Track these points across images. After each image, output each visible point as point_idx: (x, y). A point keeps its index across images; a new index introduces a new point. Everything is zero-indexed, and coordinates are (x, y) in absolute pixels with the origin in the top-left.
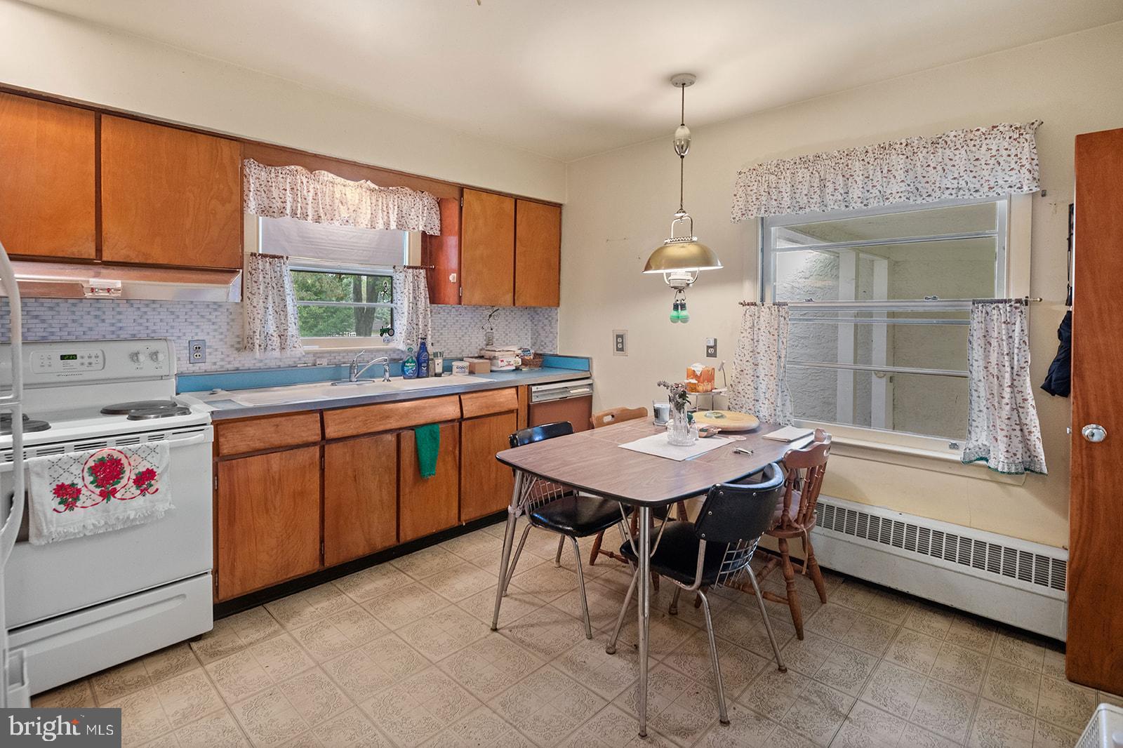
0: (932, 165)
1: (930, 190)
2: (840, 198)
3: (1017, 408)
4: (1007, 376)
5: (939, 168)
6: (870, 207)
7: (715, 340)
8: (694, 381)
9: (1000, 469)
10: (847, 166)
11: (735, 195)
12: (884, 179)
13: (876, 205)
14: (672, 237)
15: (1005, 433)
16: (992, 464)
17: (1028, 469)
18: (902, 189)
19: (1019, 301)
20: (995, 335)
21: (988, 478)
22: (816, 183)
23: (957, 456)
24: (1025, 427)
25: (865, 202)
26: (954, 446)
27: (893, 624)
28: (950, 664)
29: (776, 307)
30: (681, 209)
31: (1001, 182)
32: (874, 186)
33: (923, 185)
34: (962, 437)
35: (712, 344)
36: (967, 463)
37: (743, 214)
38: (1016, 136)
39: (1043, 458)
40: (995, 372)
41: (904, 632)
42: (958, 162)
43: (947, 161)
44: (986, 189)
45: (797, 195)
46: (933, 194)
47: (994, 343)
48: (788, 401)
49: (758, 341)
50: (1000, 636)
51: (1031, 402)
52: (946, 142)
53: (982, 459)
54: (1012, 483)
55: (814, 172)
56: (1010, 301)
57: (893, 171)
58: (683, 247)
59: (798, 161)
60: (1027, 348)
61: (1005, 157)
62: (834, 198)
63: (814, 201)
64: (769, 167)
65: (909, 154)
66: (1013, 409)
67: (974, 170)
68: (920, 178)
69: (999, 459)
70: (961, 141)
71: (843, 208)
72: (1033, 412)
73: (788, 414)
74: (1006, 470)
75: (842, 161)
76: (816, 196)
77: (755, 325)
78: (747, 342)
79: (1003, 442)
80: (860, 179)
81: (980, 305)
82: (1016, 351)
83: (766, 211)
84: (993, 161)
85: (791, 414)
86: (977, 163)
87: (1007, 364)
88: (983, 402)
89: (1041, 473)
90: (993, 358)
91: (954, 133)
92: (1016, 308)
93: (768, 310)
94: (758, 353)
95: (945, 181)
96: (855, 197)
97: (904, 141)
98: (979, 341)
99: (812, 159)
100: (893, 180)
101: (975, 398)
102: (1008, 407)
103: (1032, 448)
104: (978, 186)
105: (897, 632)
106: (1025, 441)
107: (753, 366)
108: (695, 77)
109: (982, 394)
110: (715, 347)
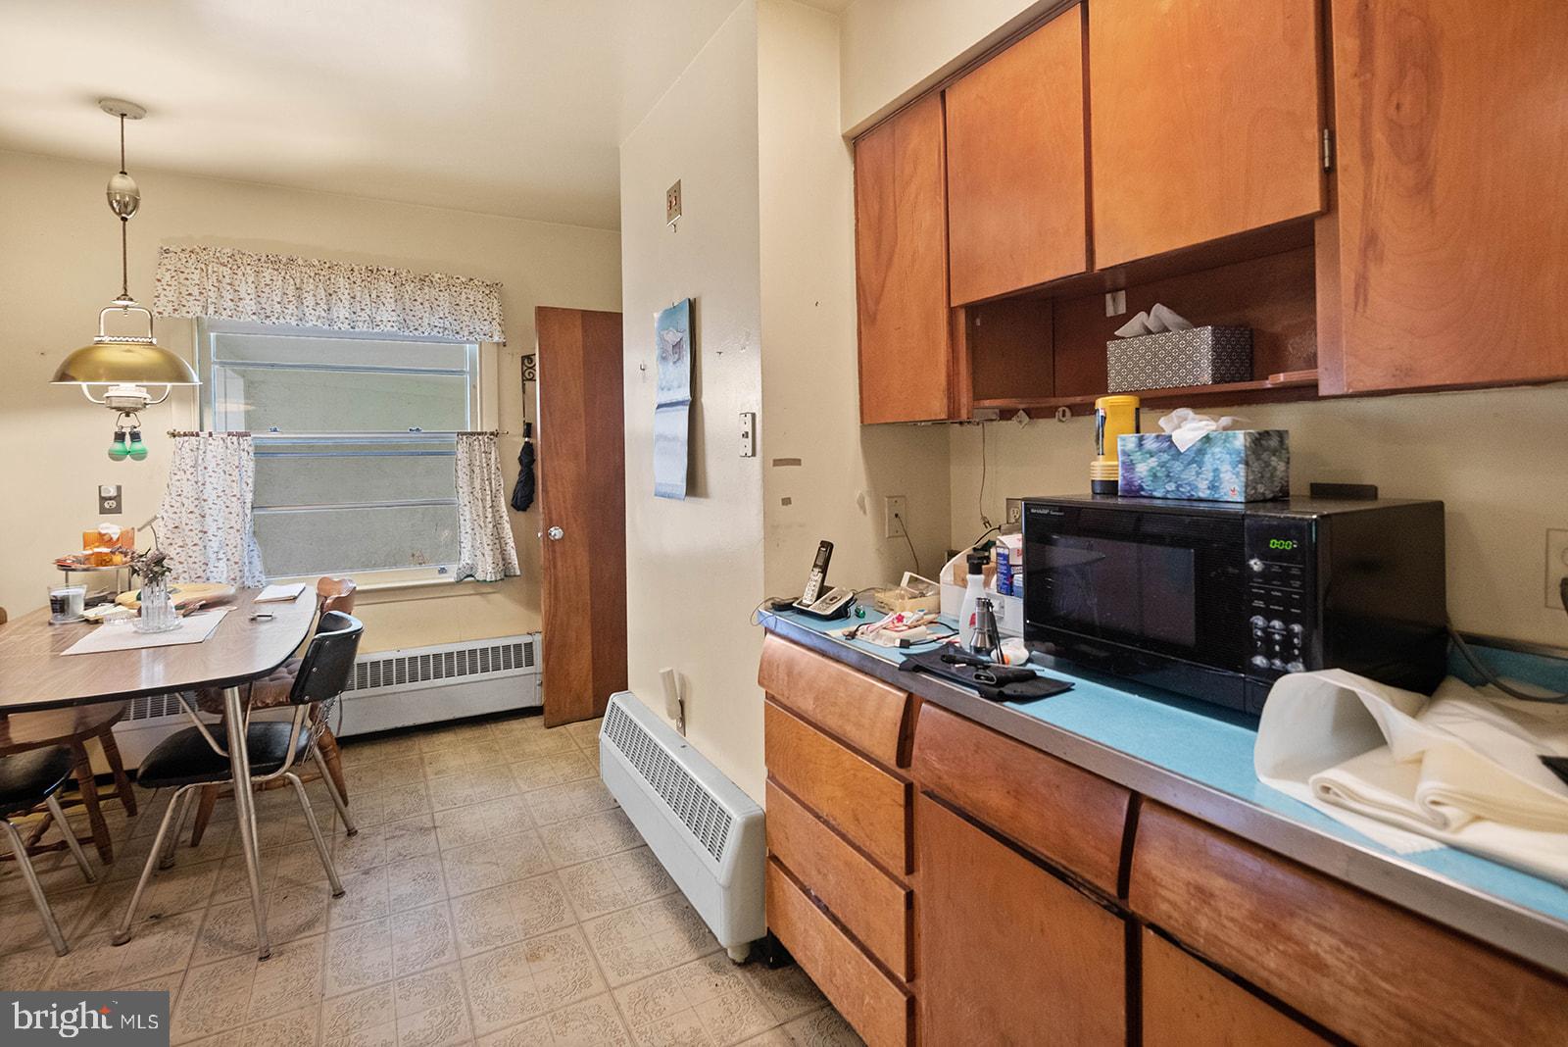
0: (420, 301)
1: (417, 324)
2: (323, 314)
3: (497, 525)
4: (488, 498)
5: (427, 304)
6: (357, 329)
7: (119, 488)
8: (105, 550)
9: (488, 580)
10: (329, 279)
11: (159, 280)
12: (373, 304)
13: (365, 329)
14: (102, 334)
15: (490, 547)
16: (480, 576)
17: (507, 575)
18: (394, 319)
19: (492, 434)
20: (478, 463)
21: (472, 592)
22: (291, 289)
23: (450, 578)
24: (502, 541)
25: (352, 324)
26: (442, 571)
27: (414, 756)
28: (475, 757)
29: (235, 438)
30: (125, 295)
31: (478, 329)
32: (362, 309)
33: (410, 317)
34: (450, 561)
35: (113, 493)
36: (459, 582)
37: (175, 310)
38: (488, 292)
39: (517, 562)
40: (479, 496)
41: (427, 757)
42: (443, 303)
43: (433, 300)
44: (466, 333)
45: (263, 301)
46: (419, 328)
47: (477, 470)
48: (256, 557)
49: (203, 484)
50: (493, 725)
51: (506, 518)
52: (432, 282)
53: (468, 576)
54: (490, 591)
55: (287, 277)
56: (486, 433)
57: (382, 297)
58: (129, 351)
59: (263, 259)
60: (499, 473)
61: (480, 308)
62: (317, 313)
63: (290, 312)
64: (218, 254)
65: (398, 284)
66: (494, 526)
67: (455, 313)
68: (408, 311)
69: (486, 570)
70: (445, 284)
71: (326, 327)
72: (507, 526)
73: (257, 574)
74: (493, 579)
75: (323, 273)
76: (291, 306)
77: (200, 461)
78: (188, 489)
79: (489, 556)
80: (346, 298)
81: (464, 437)
82: (493, 476)
83: (216, 312)
84: (470, 309)
85: (261, 572)
86: (457, 308)
87: (488, 488)
88: (468, 524)
89: (515, 576)
90: (477, 484)
91: (438, 275)
92: (491, 439)
93: (221, 442)
94: (205, 500)
95: (433, 318)
96: (341, 317)
97: (392, 269)
98: (464, 470)
99: (284, 260)
100: (382, 307)
101: (462, 522)
102: (491, 526)
103: (508, 557)
104: (458, 328)
105: (422, 759)
106: (503, 552)
107: (200, 518)
108: (145, 111)
109: (468, 517)
110: (118, 498)
